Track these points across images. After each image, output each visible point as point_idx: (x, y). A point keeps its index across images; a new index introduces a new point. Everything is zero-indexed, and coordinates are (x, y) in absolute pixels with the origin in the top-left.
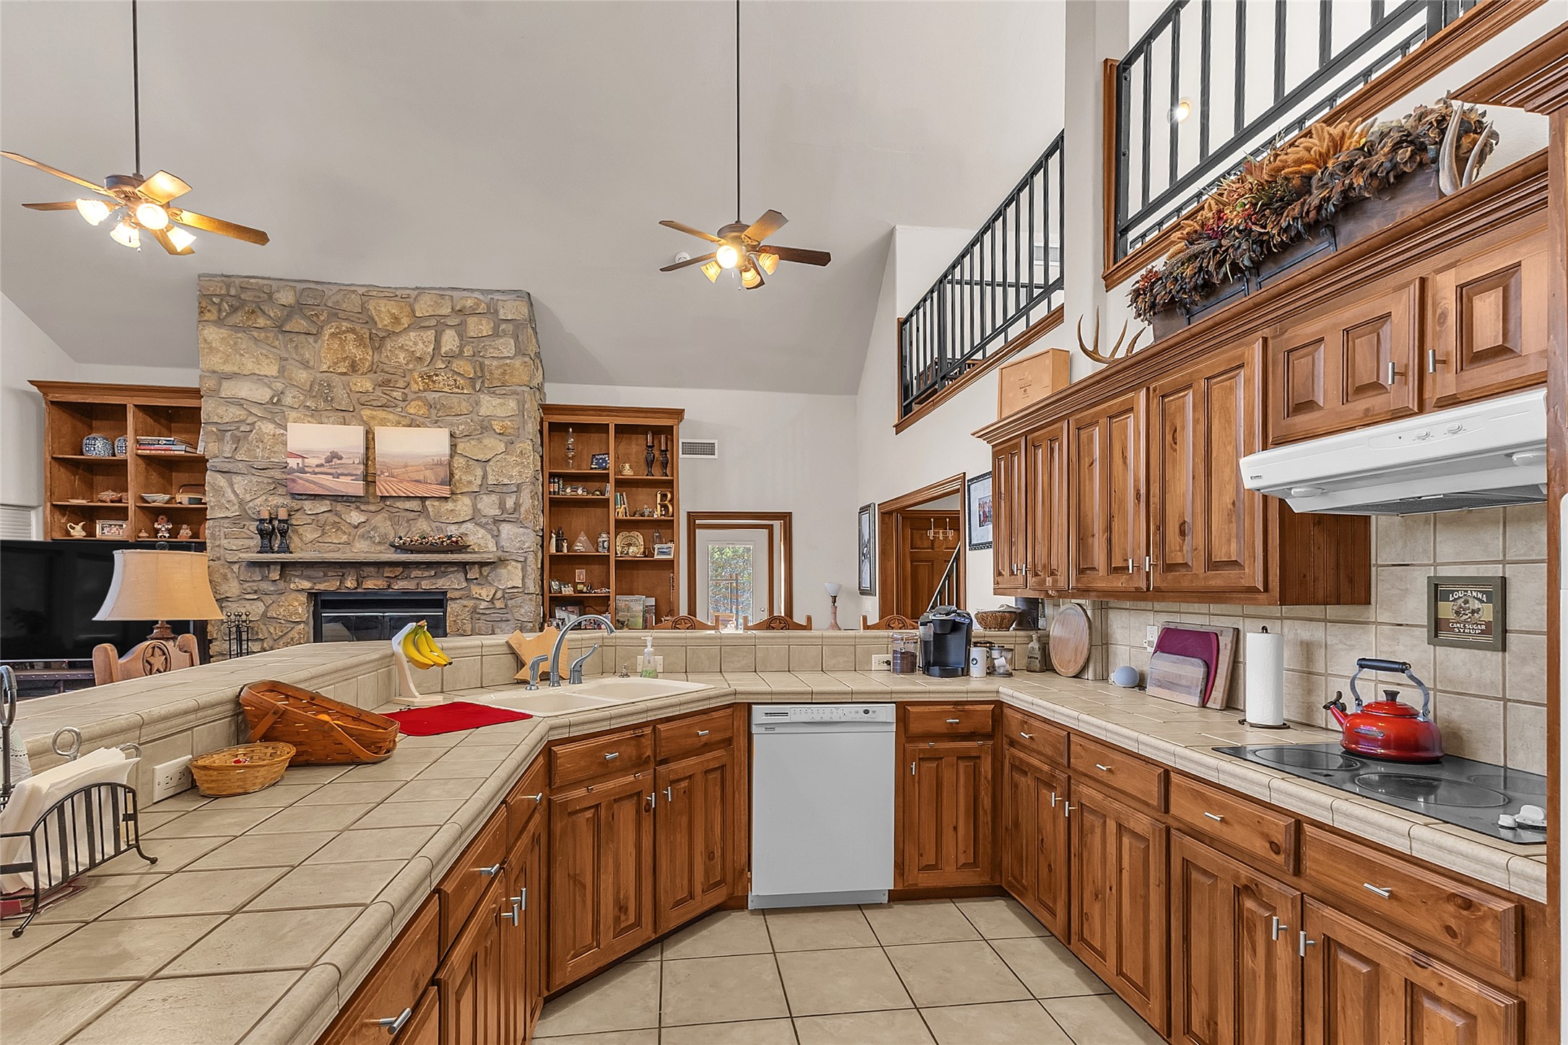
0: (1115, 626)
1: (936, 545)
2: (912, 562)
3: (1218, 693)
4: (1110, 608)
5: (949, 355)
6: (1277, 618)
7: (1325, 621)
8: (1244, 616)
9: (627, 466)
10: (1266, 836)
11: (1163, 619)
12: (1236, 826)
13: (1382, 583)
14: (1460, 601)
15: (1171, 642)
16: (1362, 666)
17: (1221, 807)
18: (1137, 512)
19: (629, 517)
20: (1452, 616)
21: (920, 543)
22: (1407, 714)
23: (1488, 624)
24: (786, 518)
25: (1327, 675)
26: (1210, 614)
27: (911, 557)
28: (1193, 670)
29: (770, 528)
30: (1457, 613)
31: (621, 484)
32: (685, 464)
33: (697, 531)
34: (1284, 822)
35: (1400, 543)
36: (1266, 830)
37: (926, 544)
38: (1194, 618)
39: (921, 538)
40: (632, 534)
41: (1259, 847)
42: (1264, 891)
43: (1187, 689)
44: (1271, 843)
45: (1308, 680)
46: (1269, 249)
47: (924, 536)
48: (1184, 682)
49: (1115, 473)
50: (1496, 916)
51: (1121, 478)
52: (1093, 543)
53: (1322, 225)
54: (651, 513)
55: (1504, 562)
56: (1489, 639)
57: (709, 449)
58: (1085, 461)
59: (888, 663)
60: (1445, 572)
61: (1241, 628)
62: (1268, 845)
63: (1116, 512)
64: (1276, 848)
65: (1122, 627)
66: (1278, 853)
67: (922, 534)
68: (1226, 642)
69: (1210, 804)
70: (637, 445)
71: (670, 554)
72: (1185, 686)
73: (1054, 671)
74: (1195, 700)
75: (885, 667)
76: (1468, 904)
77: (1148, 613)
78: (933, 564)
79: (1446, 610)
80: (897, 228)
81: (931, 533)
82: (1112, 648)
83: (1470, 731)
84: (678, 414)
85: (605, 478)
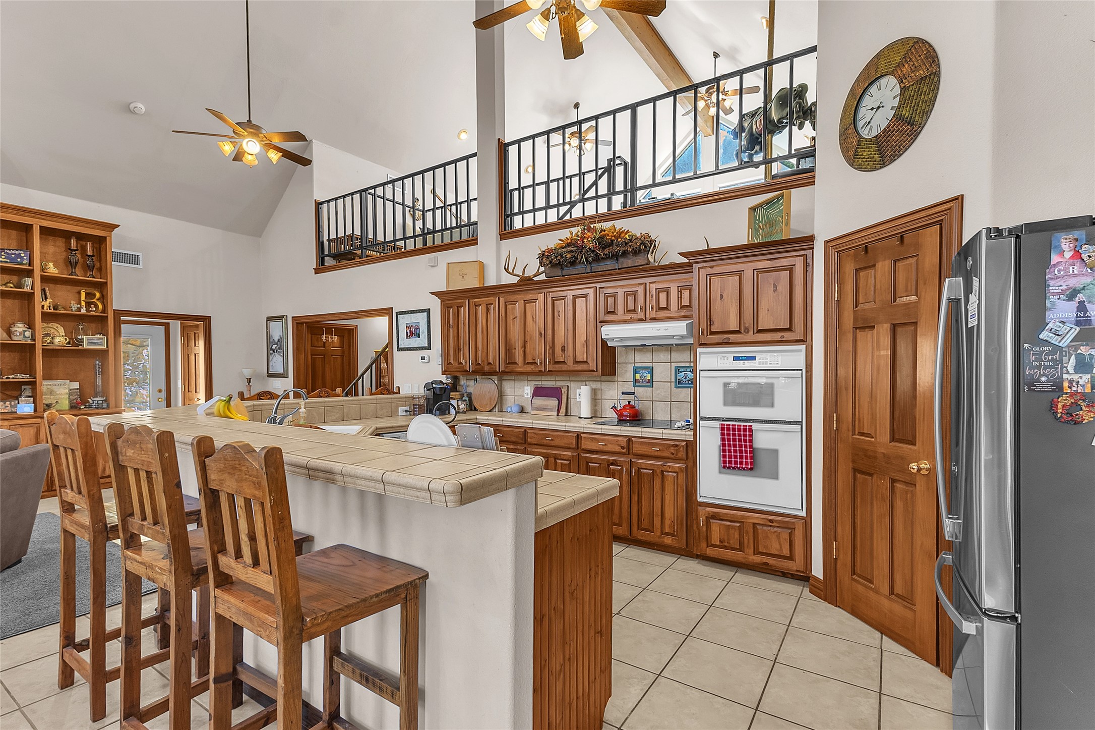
0: (506, 388)
1: (326, 345)
2: (311, 355)
3: (563, 410)
4: (504, 380)
5: (371, 236)
6: (584, 381)
7: (601, 381)
8: (570, 381)
9: (51, 265)
10: (619, 445)
11: (533, 383)
12: (609, 445)
13: (619, 369)
14: (641, 374)
15: (539, 392)
16: (623, 394)
17: (603, 440)
18: (540, 341)
19: (52, 311)
20: (639, 378)
21: (316, 343)
22: (633, 407)
23: (649, 380)
24: (207, 320)
25: (601, 399)
26: (555, 381)
27: (311, 352)
28: (553, 402)
29: (167, 326)
30: (641, 377)
31: (45, 279)
32: (117, 270)
33: (122, 325)
34: (625, 439)
35: (625, 357)
36: (619, 443)
37: (320, 344)
38: (548, 383)
39: (317, 340)
40: (50, 325)
41: (618, 449)
42: (618, 462)
43: (551, 410)
44: (621, 447)
45: (595, 401)
46: (599, 258)
47: (319, 339)
48: (549, 407)
49: (528, 323)
50: (683, 446)
51: (531, 327)
52: (515, 352)
53: (616, 257)
54: (79, 309)
55: (652, 363)
56: (649, 384)
57: (134, 260)
58: (510, 318)
59: (406, 411)
60: (637, 365)
61: (569, 385)
62: (620, 448)
63: (529, 340)
64: (623, 448)
65: (510, 388)
66: (623, 449)
67: (318, 338)
68: (564, 390)
69: (598, 441)
70: (55, 246)
71: (102, 345)
72: (550, 409)
73: (476, 410)
74: (556, 414)
75: (405, 413)
76: (677, 446)
77: (525, 381)
78: (324, 357)
79: (638, 376)
80: (314, 141)
81: (324, 338)
82: (504, 397)
83: (644, 411)
84: (113, 227)
85: (29, 273)
